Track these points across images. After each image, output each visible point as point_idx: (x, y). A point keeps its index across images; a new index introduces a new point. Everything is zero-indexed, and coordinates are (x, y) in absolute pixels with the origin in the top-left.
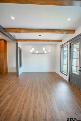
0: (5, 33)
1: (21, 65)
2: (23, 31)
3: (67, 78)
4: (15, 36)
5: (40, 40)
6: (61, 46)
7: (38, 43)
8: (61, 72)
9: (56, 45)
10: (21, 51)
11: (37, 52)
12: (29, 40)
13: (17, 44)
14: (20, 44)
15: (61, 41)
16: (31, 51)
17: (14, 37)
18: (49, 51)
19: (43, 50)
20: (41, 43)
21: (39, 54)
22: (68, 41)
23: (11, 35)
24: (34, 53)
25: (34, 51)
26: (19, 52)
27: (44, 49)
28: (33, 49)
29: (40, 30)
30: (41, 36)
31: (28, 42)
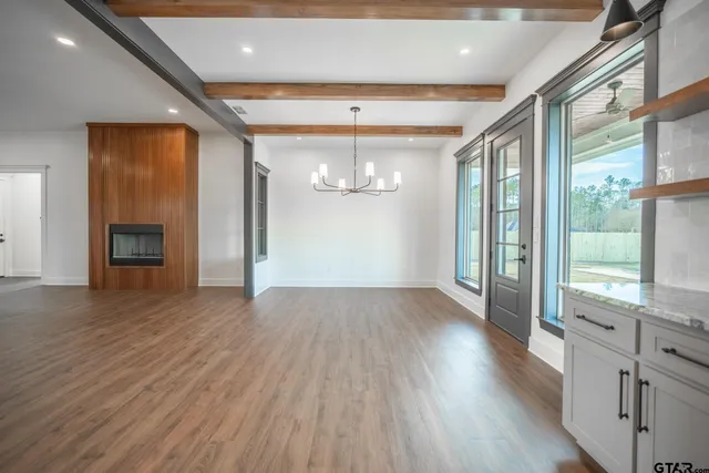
0: (205, 101)
1: (263, 251)
2: (279, 93)
3: (477, 306)
4: (244, 112)
5: (355, 130)
6: (457, 155)
7: (348, 140)
8: (458, 282)
9: (438, 150)
10: (263, 179)
11: (342, 184)
12: (303, 129)
13: (248, 146)
14: (262, 148)
15: (456, 131)
16: (315, 179)
17: (240, 116)
18: (397, 178)
19: (367, 175)
20: (361, 139)
21: (351, 191)
22: (483, 135)
23: (227, 109)
24: (328, 187)
25: (326, 175)
26: (255, 186)
27: (370, 169)
28: (324, 169)
29: (353, 87)
30: (359, 109)
31: (299, 138)
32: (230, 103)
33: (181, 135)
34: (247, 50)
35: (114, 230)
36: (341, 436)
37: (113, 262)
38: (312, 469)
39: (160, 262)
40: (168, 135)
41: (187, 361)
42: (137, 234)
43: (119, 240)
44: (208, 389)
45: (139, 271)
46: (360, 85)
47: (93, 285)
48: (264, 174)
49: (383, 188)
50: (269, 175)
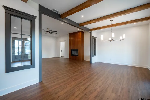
1: (95, 54)
4: (88, 27)
5: (112, 26)
10: (95, 39)
12: (101, 28)
13: (91, 33)
18: (124, 36)
20: (113, 28)
26: (93, 41)
29: (112, 15)
30: (113, 20)
31: (102, 30)
32: (85, 26)
33: (81, 33)
34: (82, 16)
35: (72, 50)
36: (86, 95)
37: (72, 55)
38: (76, 98)
39: (77, 56)
40: (78, 33)
41: (73, 73)
42: (75, 51)
43: (73, 51)
44: (72, 78)
45: (75, 57)
46: (109, 15)
47: (69, 59)
48: (95, 38)
49: (121, 39)
50: (96, 38)
